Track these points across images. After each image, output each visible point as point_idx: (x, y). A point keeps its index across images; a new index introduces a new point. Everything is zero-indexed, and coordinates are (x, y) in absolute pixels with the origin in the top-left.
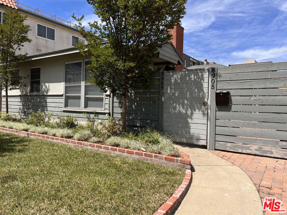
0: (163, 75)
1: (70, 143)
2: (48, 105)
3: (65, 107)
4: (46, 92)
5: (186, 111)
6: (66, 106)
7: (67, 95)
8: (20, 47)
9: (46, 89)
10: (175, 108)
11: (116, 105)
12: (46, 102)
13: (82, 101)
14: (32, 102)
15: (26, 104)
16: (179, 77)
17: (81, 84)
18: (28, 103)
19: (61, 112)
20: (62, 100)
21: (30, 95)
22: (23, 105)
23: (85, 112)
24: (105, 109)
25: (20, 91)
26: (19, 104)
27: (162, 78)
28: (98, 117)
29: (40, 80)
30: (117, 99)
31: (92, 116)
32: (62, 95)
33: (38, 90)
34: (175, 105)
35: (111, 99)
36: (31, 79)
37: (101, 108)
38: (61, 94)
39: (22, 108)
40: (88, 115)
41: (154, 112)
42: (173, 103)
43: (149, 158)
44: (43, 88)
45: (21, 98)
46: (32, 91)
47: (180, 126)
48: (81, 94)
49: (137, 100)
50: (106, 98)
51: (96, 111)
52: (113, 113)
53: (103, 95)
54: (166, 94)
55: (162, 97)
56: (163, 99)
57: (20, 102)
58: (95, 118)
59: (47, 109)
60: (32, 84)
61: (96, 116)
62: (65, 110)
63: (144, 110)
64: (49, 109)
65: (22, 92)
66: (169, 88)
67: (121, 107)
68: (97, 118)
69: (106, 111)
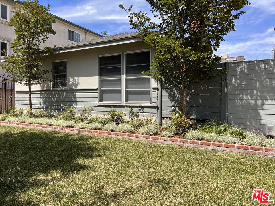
0: (226, 66)
1: (142, 138)
2: (78, 99)
3: (100, 102)
4: (74, 86)
5: (256, 102)
6: (101, 100)
7: (101, 89)
8: (45, 40)
9: (74, 82)
10: (242, 99)
11: (165, 97)
12: (75, 97)
13: (123, 95)
14: (56, 97)
15: (49, 99)
16: (246, 67)
17: (120, 77)
18: (51, 99)
19: (96, 106)
20: (97, 94)
21: (54, 90)
22: (45, 101)
23: (127, 106)
24: (152, 102)
25: (40, 85)
26: (39, 99)
27: (225, 69)
28: (143, 110)
29: (66, 74)
30: (166, 91)
31: (135, 110)
32: (97, 90)
33: (64, 84)
34: (241, 96)
35: (159, 92)
36: (54, 73)
37: (147, 101)
38: (95, 88)
39: (43, 104)
40: (131, 109)
41: (215, 104)
42: (239, 94)
43: (257, 152)
44: (70, 81)
45: (41, 94)
46: (55, 85)
47: (248, 117)
48: (120, 87)
49: (192, 91)
50: (153, 91)
51: (141, 105)
52: (161, 106)
53: (149, 88)
54: (230, 85)
55: (225, 88)
56: (226, 90)
57: (40, 97)
58: (139, 111)
59: (77, 104)
60: (56, 78)
61: (140, 110)
62: (101, 104)
63: (201, 102)
64: (79, 104)
65: (43, 87)
66: (233, 79)
67: (171, 100)
68: (141, 111)
69: (153, 104)
